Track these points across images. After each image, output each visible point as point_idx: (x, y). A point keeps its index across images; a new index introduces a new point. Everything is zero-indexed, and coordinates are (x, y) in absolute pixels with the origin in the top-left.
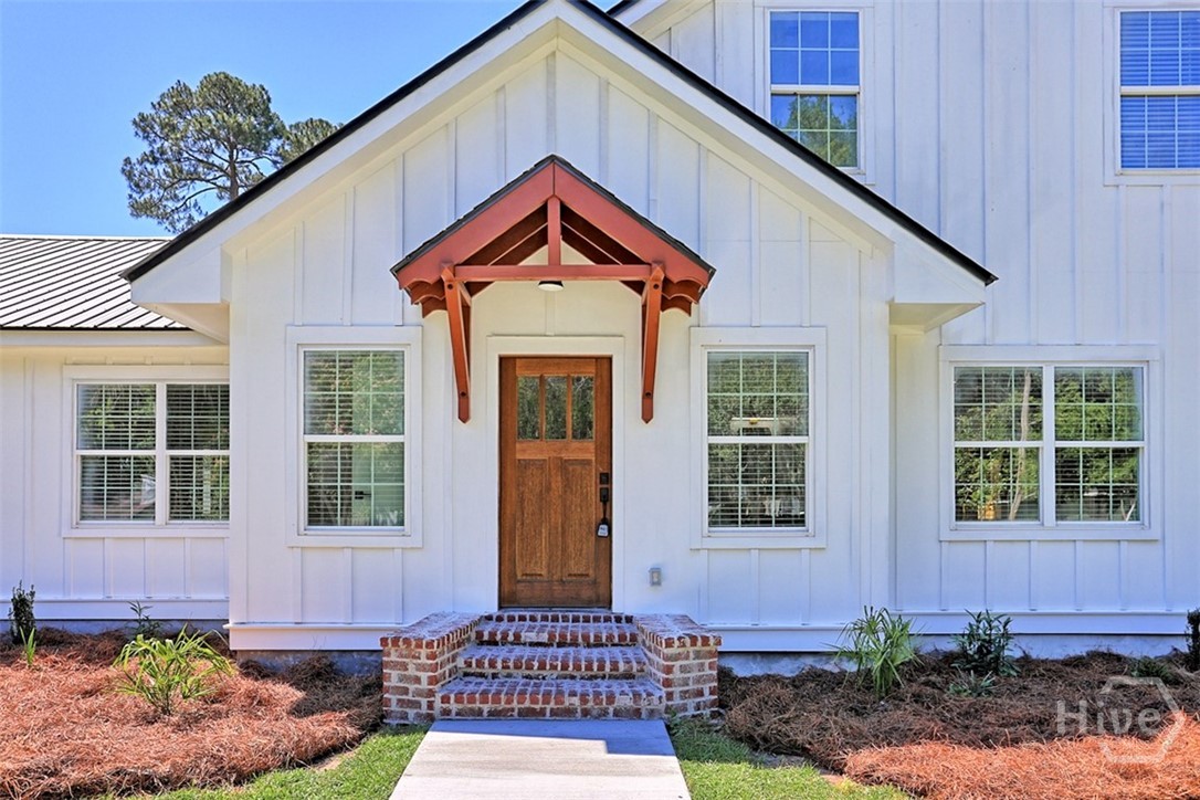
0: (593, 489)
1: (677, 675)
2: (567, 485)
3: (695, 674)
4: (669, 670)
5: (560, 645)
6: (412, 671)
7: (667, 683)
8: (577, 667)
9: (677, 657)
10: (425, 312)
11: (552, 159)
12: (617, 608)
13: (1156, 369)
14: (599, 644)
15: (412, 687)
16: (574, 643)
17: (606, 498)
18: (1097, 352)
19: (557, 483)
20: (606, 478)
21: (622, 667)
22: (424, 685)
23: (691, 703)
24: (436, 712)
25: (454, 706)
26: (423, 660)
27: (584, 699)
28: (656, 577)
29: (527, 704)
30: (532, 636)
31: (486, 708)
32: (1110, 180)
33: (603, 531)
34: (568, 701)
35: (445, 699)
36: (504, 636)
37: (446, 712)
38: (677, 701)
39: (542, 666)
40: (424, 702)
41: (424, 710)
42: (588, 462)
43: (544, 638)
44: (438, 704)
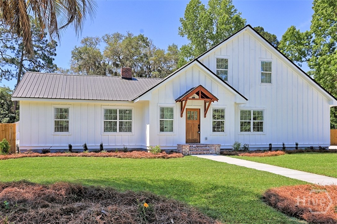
0: (197, 127)
1: (216, 149)
2: (194, 126)
3: (218, 149)
4: (216, 148)
5: (197, 147)
6: (186, 149)
7: (215, 150)
8: (202, 149)
9: (216, 147)
10: (176, 102)
11: (200, 85)
12: (201, 143)
13: (265, 110)
14: (202, 147)
15: (186, 151)
16: (199, 147)
17: (199, 128)
18: (258, 108)
19: (193, 126)
20: (199, 125)
21: (208, 149)
22: (188, 151)
23: (218, 152)
24: (189, 154)
25: (191, 153)
26: (188, 148)
27: (206, 152)
28: (206, 139)
29: (200, 153)
30: (194, 146)
31: (195, 153)
32: (260, 84)
33: (199, 132)
34: (204, 152)
35: (191, 152)
36: (191, 146)
37: (191, 154)
38: (216, 152)
39: (198, 149)
40: (188, 153)
41: (188, 154)
42: (196, 123)
43: (195, 146)
44: (190, 153)
